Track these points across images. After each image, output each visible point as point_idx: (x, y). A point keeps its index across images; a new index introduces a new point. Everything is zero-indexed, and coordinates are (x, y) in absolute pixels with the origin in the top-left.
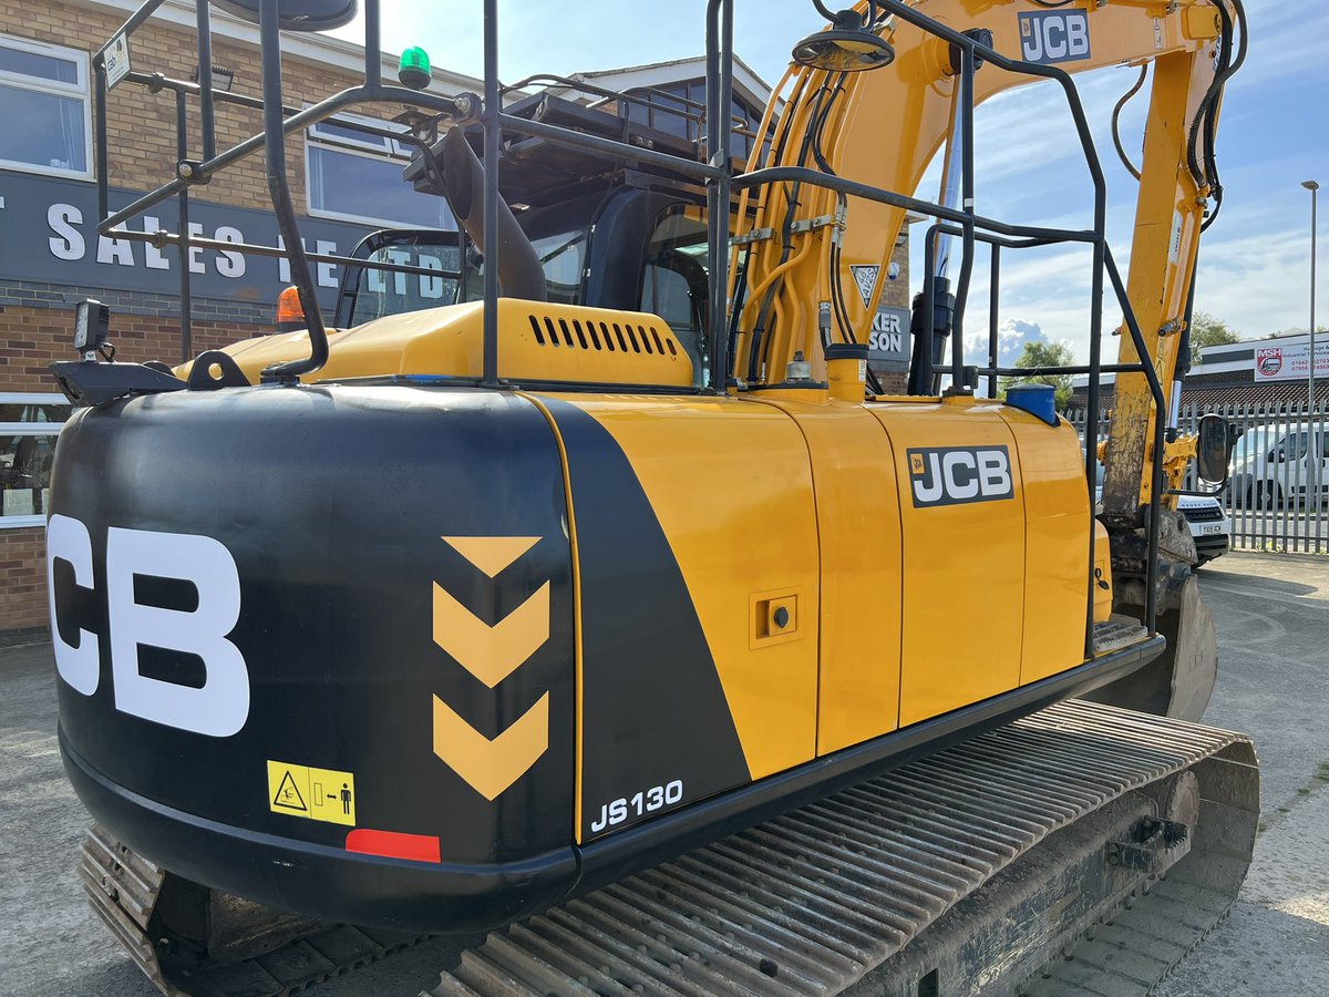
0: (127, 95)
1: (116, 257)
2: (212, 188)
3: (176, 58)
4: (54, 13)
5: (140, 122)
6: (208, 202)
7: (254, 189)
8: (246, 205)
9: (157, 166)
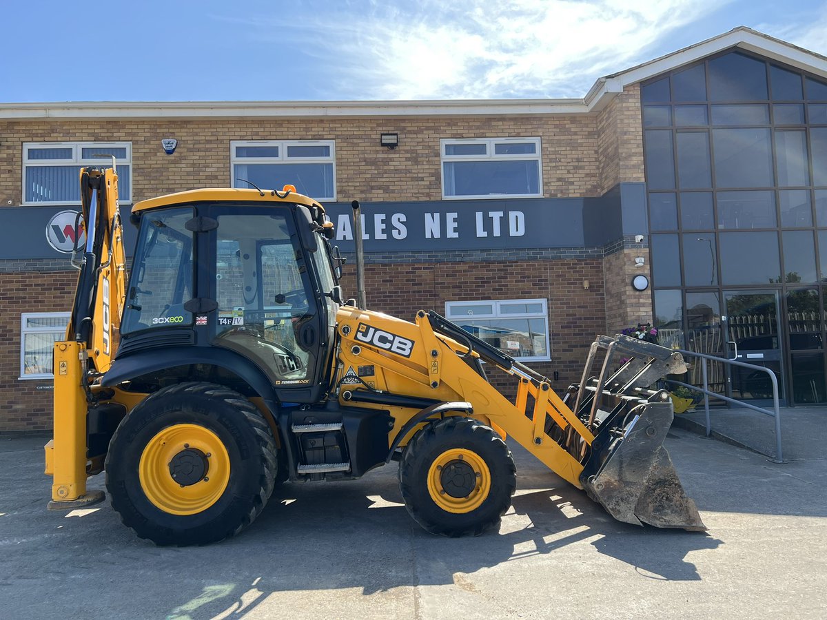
0: (351, 156)
1: (344, 236)
2: (391, 195)
3: (375, 132)
4: (320, 125)
5: (357, 168)
6: (389, 202)
7: (412, 191)
8: (409, 200)
9: (365, 188)
